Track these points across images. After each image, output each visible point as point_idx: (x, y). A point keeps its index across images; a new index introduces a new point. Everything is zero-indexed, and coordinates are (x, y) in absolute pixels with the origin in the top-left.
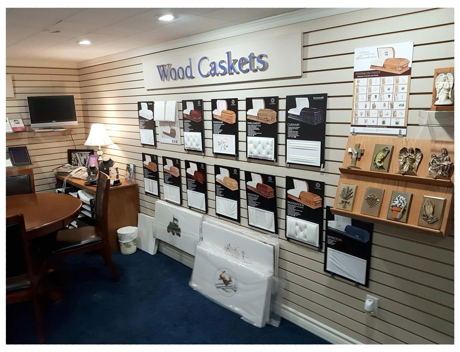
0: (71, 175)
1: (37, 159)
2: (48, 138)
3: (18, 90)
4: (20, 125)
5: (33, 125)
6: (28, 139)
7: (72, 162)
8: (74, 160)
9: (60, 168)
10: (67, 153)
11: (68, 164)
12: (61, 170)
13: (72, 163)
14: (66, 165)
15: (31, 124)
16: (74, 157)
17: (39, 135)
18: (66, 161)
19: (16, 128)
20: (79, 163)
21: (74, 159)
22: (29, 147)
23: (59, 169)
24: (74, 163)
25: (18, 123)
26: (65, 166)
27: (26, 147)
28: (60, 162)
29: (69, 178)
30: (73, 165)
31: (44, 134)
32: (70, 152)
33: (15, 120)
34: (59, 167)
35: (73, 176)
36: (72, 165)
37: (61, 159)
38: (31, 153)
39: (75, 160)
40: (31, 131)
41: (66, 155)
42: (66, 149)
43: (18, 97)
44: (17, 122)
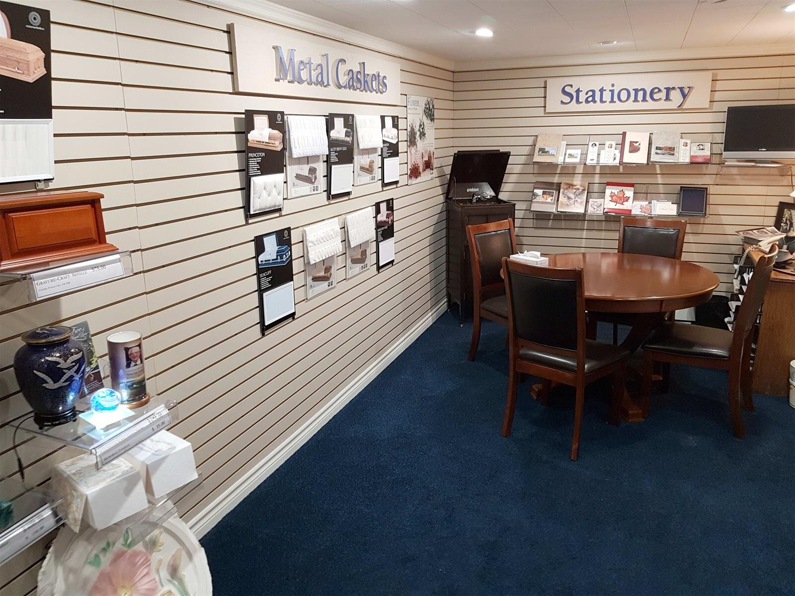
0: (760, 246)
1: (722, 210)
2: (749, 177)
3: (718, 96)
4: (705, 152)
5: (726, 154)
6: (715, 176)
7: (782, 224)
8: (786, 223)
9: (754, 231)
10: (777, 208)
11: (773, 227)
12: (752, 235)
13: (781, 226)
14: (769, 229)
15: (724, 153)
16: (786, 216)
17: (734, 171)
18: (772, 221)
19: (697, 156)
20: (792, 228)
21: (786, 220)
22: (712, 190)
23: (750, 232)
24: (785, 227)
25: (702, 149)
26: (764, 230)
27: (707, 188)
28: (759, 221)
29: (754, 249)
30: (781, 230)
31: (745, 171)
32: (783, 206)
33: (698, 144)
34: (752, 230)
35: (762, 248)
36: (779, 231)
37: (763, 217)
38: (712, 199)
39: (788, 222)
40: (721, 164)
41: (774, 211)
42: (776, 201)
43: (716, 107)
44: (701, 147)
